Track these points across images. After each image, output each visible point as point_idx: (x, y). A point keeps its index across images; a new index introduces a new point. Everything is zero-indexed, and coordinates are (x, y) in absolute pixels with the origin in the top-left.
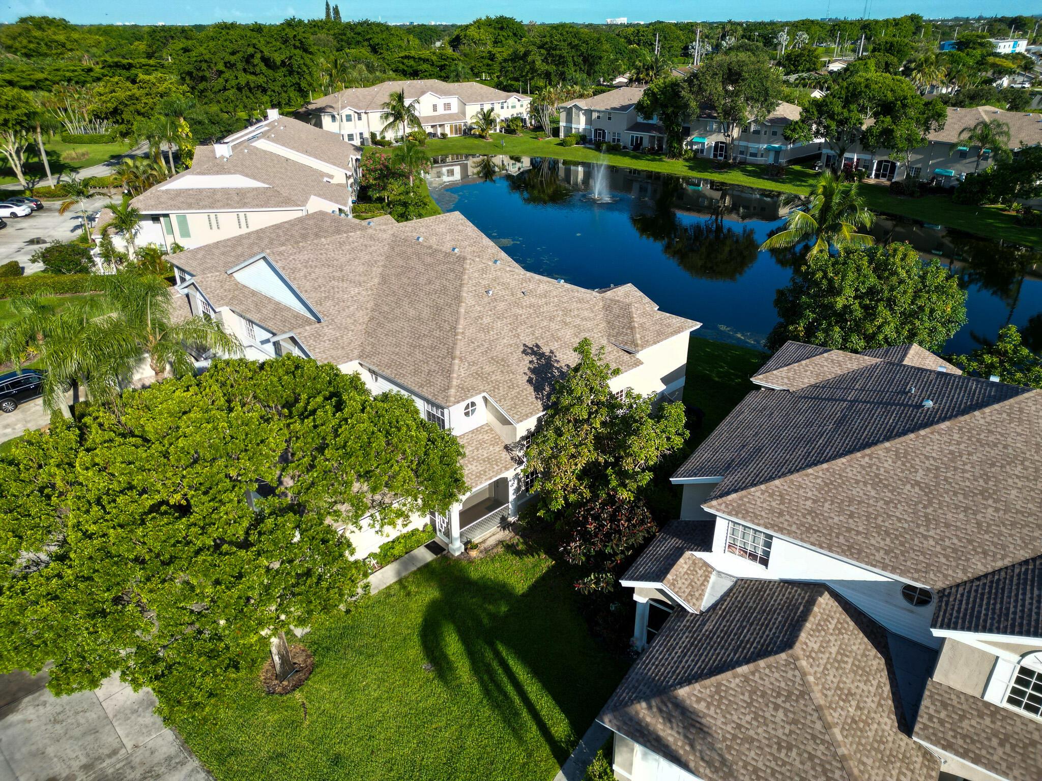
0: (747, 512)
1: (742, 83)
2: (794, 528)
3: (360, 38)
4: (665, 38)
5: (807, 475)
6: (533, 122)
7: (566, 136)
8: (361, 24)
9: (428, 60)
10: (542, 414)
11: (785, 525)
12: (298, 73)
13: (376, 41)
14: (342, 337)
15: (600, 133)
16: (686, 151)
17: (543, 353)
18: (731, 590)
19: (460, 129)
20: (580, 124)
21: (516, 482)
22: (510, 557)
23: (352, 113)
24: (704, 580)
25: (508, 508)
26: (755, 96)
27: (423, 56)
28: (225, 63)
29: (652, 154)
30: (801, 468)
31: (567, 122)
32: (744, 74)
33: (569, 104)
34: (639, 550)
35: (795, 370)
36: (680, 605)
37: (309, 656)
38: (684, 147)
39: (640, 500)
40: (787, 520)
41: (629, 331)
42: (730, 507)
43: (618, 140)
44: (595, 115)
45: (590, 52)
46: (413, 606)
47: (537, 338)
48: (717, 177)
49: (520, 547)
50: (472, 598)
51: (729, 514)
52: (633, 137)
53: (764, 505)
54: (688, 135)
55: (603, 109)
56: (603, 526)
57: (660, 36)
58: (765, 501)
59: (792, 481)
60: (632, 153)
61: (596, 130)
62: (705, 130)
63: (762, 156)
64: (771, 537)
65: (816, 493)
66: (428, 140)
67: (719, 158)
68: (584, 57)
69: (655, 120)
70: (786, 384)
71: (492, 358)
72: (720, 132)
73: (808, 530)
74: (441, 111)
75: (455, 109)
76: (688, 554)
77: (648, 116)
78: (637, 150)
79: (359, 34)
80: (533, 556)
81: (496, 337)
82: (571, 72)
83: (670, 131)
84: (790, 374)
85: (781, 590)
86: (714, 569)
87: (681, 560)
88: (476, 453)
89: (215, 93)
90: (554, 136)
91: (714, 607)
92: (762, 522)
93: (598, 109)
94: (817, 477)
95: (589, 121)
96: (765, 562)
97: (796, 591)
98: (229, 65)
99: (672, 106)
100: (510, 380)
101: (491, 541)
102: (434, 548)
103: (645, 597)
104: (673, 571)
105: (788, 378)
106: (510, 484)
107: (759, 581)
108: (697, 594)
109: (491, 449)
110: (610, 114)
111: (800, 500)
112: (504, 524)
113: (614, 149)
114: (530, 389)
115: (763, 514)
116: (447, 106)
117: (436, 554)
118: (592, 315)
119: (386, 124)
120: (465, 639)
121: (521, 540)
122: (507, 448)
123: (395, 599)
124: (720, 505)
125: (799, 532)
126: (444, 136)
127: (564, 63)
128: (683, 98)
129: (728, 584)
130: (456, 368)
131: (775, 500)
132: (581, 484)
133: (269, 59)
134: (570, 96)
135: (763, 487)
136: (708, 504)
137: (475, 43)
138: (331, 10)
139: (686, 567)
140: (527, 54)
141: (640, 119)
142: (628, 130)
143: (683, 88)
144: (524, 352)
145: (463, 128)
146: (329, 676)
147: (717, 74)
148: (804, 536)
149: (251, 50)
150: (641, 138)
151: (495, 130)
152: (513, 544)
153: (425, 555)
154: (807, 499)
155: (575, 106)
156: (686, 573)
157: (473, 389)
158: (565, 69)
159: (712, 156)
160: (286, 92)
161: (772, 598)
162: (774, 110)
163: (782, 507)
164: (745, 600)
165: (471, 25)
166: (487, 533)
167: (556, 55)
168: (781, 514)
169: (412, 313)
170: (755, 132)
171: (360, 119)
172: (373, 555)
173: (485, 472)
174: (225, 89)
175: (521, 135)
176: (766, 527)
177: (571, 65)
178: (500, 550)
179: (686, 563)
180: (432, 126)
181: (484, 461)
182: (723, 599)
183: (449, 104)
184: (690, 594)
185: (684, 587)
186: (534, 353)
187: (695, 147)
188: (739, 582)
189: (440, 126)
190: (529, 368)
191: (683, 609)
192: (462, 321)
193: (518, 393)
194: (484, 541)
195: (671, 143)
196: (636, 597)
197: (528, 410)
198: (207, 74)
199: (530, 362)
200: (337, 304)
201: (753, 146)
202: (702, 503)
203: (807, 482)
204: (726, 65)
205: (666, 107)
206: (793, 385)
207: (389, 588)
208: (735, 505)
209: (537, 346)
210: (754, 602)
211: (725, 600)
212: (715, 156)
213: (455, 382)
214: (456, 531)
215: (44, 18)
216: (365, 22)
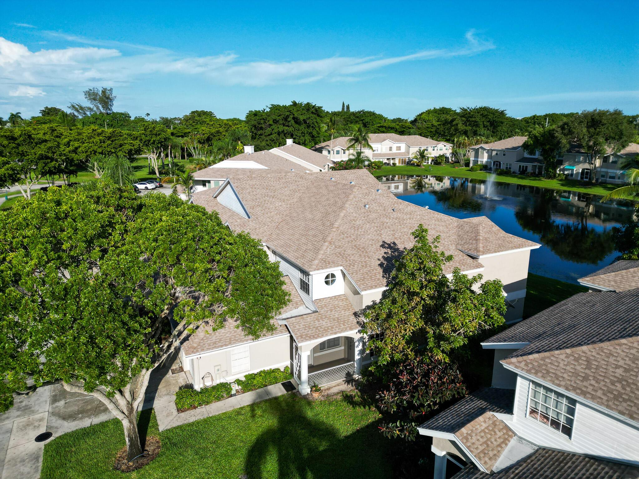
0: (548, 372)
1: (602, 127)
2: (599, 393)
3: (358, 119)
4: (553, 121)
5: (620, 345)
6: (453, 159)
7: (474, 165)
8: (359, 112)
9: (394, 128)
10: (385, 288)
11: (590, 389)
12: (313, 127)
13: (367, 120)
14: (260, 228)
15: (497, 164)
16: (559, 175)
17: (398, 249)
18: (529, 457)
19: (405, 161)
20: (484, 158)
21: (361, 344)
22: (345, 404)
23: (340, 149)
24: (503, 442)
25: (353, 366)
26: (612, 135)
27: (391, 126)
28: (274, 120)
29: (533, 176)
30: (614, 338)
31: (475, 157)
32: (603, 121)
33: (477, 147)
34: (445, 406)
35: (622, 276)
36: (472, 463)
37: (158, 447)
38: (558, 172)
39: (454, 363)
40: (591, 385)
41: (474, 242)
42: (530, 366)
43: (510, 168)
44: (494, 153)
45: (494, 119)
46: (253, 426)
47: (396, 238)
48: (582, 190)
49: (357, 399)
50: (302, 429)
51: (529, 371)
52: (520, 166)
53: (568, 368)
54: (562, 165)
55: (500, 149)
56: (414, 379)
57: (549, 119)
58: (568, 364)
59: (602, 349)
60: (520, 176)
61: (494, 162)
62: (575, 161)
63: (619, 178)
64: (573, 402)
65: (628, 362)
66: (384, 167)
67: (585, 180)
68: (491, 122)
69: (537, 155)
70: (612, 286)
71: (355, 246)
72: (585, 162)
73: (616, 398)
74: (394, 150)
75: (403, 150)
76: (489, 414)
77: (532, 152)
78: (523, 173)
79: (358, 117)
80: (365, 407)
81: (363, 233)
82: (482, 131)
83: (548, 161)
84: (617, 278)
85: (585, 465)
86: (515, 434)
87: (481, 418)
88: (329, 313)
89: (266, 136)
90: (466, 166)
91: (507, 470)
92: (563, 383)
93: (496, 149)
94: (631, 348)
95: (490, 157)
96: (568, 431)
97: (603, 469)
98: (275, 122)
99: (549, 144)
100: (365, 262)
101: (335, 390)
102: (289, 386)
103: (442, 450)
104: (469, 426)
105: (615, 282)
106: (356, 344)
107: (562, 453)
108: (491, 454)
109: (343, 312)
110: (504, 152)
111: (609, 367)
112: (349, 379)
113: (507, 173)
114: (380, 270)
115: (565, 376)
116: (399, 148)
117: (287, 390)
118: (446, 230)
119: (349, 145)
120: (283, 462)
121: (359, 394)
122: (355, 314)
123: (242, 417)
124: (520, 362)
125: (605, 398)
126: (394, 164)
127: (477, 126)
128: (557, 137)
129: (529, 451)
130: (325, 248)
131: (580, 364)
132: (409, 348)
133: (297, 118)
134: (477, 143)
135: (568, 351)
136: (508, 360)
137: (425, 122)
138: (345, 107)
139: (484, 425)
140: (453, 121)
141: (526, 155)
142: (517, 161)
143: (557, 131)
144: (383, 246)
145: (407, 160)
146: (163, 466)
147: (582, 122)
148: (610, 403)
149: (288, 113)
150: (526, 167)
151: (428, 163)
152: (351, 396)
153: (278, 390)
154: (617, 367)
155: (481, 148)
156: (483, 431)
157: (333, 262)
158: (478, 129)
159: (579, 178)
160: (304, 136)
161: (572, 471)
162: (628, 145)
163: (587, 371)
164: (542, 469)
165: (424, 113)
166: (334, 383)
167: (473, 121)
168: (586, 378)
169: (310, 216)
170: (613, 162)
171: (344, 153)
172: (238, 382)
173: (332, 328)
174: (271, 134)
175: (444, 166)
176: (567, 389)
177: (482, 126)
178: (339, 397)
179: (485, 422)
180: (388, 159)
181: (334, 320)
182: (519, 463)
183: (400, 147)
184: (482, 451)
185: (478, 443)
186: (390, 247)
187: (566, 173)
188: (540, 451)
189: (393, 159)
190: (383, 257)
191: (475, 467)
192: (339, 221)
193: (369, 271)
194: (329, 389)
195: (548, 168)
196: (434, 449)
197: (374, 283)
198: (263, 126)
199: (385, 253)
200: (264, 210)
201: (611, 172)
202: (501, 359)
203: (619, 351)
204: (589, 116)
205: (544, 144)
206: (619, 287)
207: (242, 408)
208: (536, 364)
209: (394, 243)
210: (552, 472)
211: (521, 466)
212: (582, 178)
213: (320, 257)
214: (305, 375)
215: (202, 111)
216: (362, 111)
